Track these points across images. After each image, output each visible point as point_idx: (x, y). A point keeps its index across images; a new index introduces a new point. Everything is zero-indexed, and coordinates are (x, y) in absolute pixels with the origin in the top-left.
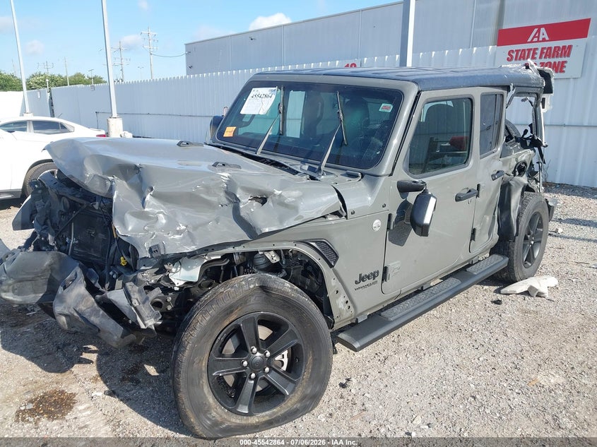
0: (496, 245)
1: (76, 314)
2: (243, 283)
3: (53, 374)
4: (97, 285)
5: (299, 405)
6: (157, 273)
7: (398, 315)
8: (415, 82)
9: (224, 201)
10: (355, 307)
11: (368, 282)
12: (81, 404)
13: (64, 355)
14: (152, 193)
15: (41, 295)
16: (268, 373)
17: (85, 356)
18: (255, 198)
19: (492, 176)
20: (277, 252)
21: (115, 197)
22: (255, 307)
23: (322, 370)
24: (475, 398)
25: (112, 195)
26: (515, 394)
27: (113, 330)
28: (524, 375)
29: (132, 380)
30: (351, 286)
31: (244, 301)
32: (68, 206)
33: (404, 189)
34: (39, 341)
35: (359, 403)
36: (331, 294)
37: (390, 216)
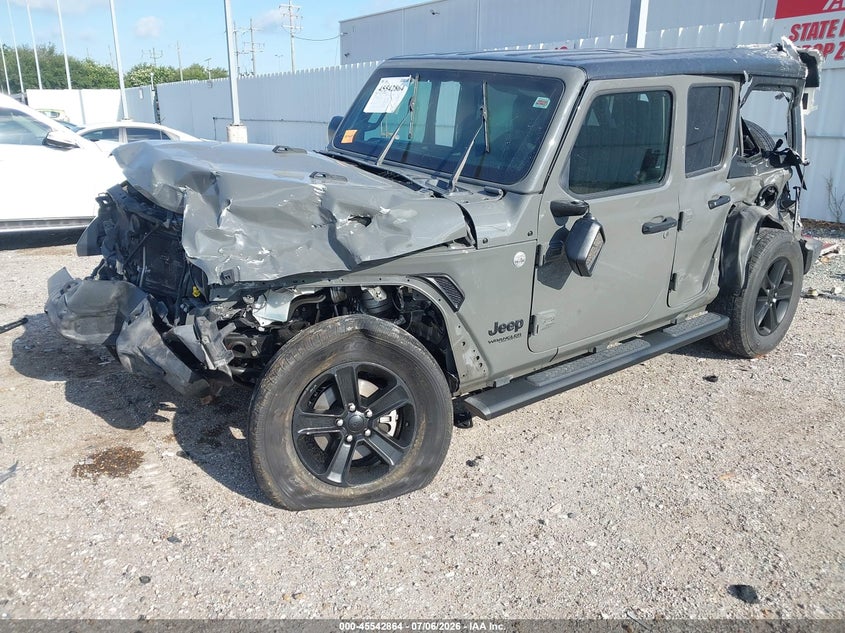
0: (716, 301)
1: (140, 354)
2: (339, 324)
3: (120, 430)
4: (166, 320)
5: (407, 479)
6: (235, 307)
7: (552, 380)
8: (582, 67)
9: (318, 220)
10: (489, 365)
11: (507, 333)
12: (149, 464)
13: (136, 410)
14: (228, 207)
15: (108, 335)
16: (370, 436)
17: (161, 413)
18: (356, 218)
19: (709, 203)
20: (384, 288)
21: (186, 212)
22: (355, 355)
23: (438, 437)
24: (639, 489)
25: (183, 209)
26: (696, 487)
27: (180, 372)
28: (717, 468)
29: (211, 442)
30: (484, 338)
31: (340, 345)
32: (138, 225)
33: (560, 212)
34: (109, 394)
35: (486, 484)
36: (455, 345)
37: (539, 248)
